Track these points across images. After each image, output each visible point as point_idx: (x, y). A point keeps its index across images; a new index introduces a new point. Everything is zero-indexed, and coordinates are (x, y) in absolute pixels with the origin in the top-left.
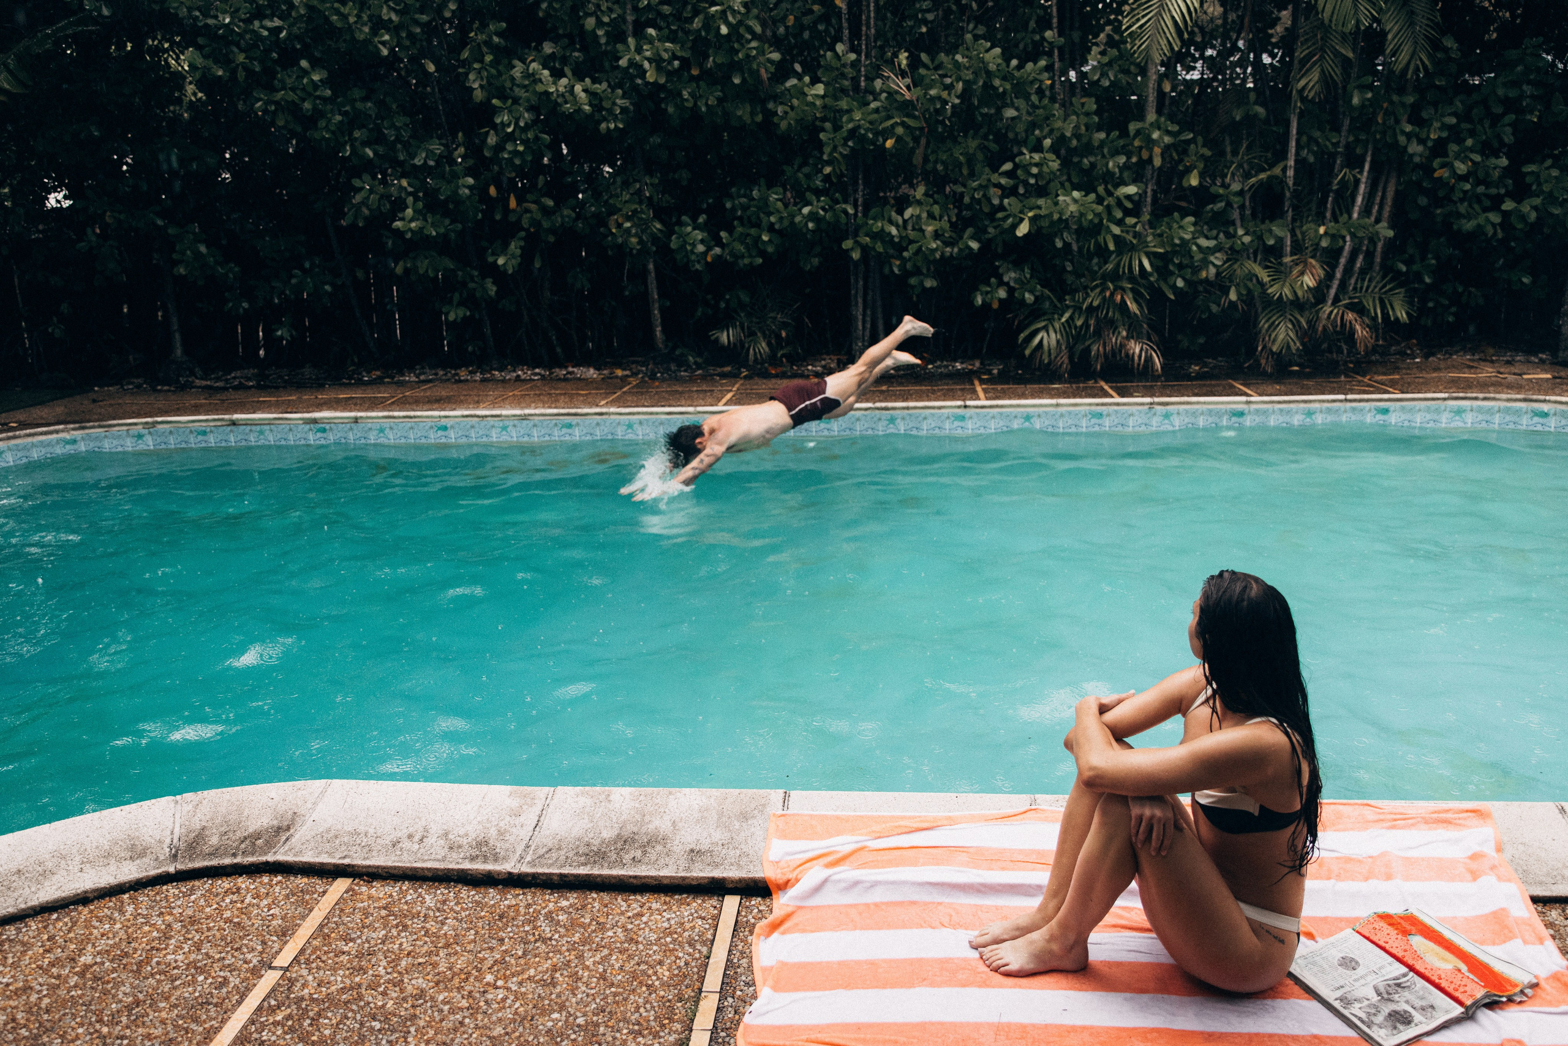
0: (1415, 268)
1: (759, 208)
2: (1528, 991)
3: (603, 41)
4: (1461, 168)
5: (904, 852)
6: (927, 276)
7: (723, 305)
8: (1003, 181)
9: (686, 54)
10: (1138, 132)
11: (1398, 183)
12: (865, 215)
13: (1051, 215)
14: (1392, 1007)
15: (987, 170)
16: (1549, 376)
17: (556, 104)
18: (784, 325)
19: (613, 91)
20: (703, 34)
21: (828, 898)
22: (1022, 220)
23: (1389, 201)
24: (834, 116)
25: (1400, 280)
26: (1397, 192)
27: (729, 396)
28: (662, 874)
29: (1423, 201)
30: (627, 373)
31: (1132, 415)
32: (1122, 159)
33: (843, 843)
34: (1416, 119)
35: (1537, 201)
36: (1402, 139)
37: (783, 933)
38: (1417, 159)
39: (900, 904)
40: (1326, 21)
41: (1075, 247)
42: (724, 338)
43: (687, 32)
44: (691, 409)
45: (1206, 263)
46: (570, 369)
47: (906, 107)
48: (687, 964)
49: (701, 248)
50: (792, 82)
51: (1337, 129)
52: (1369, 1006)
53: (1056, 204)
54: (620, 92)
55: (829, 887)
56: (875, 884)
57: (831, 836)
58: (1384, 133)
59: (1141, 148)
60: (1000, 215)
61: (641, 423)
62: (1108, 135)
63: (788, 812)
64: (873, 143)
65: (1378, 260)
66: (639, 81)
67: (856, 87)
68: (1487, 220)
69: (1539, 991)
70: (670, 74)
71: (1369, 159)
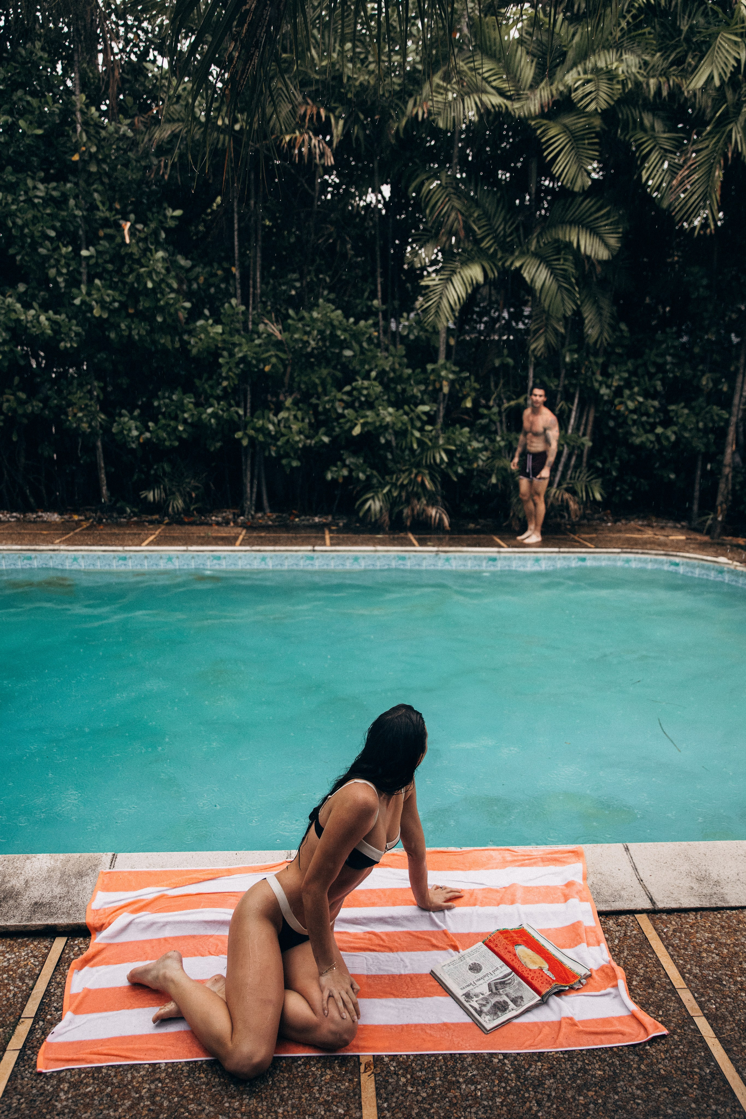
0: (608, 466)
1: (177, 407)
2: (584, 981)
3: (62, 285)
4: (631, 405)
5: (191, 898)
6: (293, 459)
7: (152, 472)
8: (345, 397)
9: (123, 299)
10: (433, 370)
11: (596, 411)
12: (252, 415)
13: (374, 422)
14: (497, 999)
15: (334, 389)
16: (683, 538)
17: (26, 328)
18: (195, 488)
19: (70, 321)
20: (136, 285)
21: (131, 936)
22: (356, 424)
23: (590, 423)
24: (230, 348)
25: (601, 473)
26: (595, 418)
27: (152, 538)
28: (8, 924)
29: (612, 424)
30: (82, 518)
31: (424, 558)
32: (422, 387)
33: (149, 893)
34: (605, 373)
35: (675, 428)
36: (596, 385)
37: (92, 966)
38: (606, 398)
39: (184, 938)
40: (546, 309)
41: (394, 444)
42: (151, 496)
43: (125, 283)
44: (120, 548)
45: (476, 458)
46: (40, 514)
47: (279, 345)
48: (14, 995)
49: (135, 433)
50: (200, 323)
51: (557, 376)
52: (482, 999)
53: (378, 415)
54: (74, 322)
55: (132, 927)
56: (166, 924)
57: (142, 888)
58: (585, 380)
59: (435, 381)
60: (342, 421)
61: (83, 557)
62: (414, 371)
63: (115, 870)
64: (257, 366)
65: (585, 459)
66: (89, 315)
67: (246, 328)
68: (647, 439)
69: (591, 980)
70: (112, 312)
71: (577, 396)
